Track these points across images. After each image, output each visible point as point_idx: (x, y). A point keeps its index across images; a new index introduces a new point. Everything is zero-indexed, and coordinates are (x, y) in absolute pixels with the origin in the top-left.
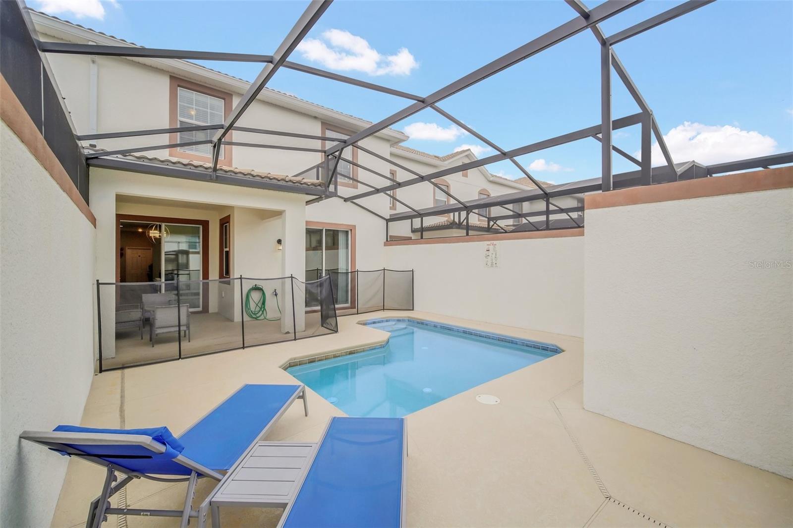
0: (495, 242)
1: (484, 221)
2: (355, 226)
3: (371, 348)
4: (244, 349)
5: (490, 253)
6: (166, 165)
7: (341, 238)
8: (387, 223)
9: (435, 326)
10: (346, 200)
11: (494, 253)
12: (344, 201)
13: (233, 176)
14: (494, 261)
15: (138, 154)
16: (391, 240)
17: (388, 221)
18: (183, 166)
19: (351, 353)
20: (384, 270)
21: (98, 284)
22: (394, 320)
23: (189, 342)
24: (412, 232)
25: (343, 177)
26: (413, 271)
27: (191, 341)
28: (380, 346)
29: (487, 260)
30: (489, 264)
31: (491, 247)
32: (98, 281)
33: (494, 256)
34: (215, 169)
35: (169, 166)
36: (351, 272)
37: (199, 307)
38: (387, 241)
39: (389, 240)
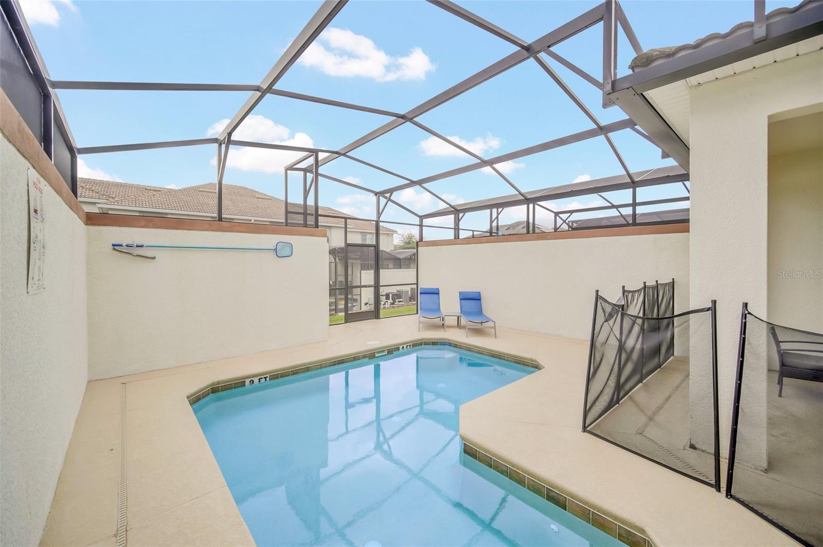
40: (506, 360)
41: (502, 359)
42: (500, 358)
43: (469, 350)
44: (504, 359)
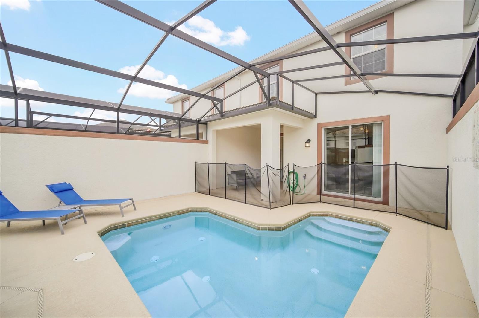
7: (376, 132)
32: (195, 162)
34: (220, 112)
40: (172, 216)
41: (169, 217)
42: (168, 217)
43: (140, 224)
44: (171, 216)
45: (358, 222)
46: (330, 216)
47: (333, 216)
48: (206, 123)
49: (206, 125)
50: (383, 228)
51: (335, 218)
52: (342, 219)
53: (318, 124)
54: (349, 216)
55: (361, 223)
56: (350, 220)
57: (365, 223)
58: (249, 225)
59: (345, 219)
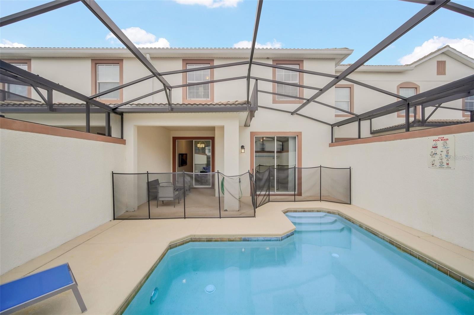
0: (446, 137)
1: (467, 116)
2: (301, 132)
3: (266, 239)
4: (185, 219)
5: (438, 151)
6: (149, 107)
7: (291, 143)
8: (332, 128)
9: (361, 226)
10: (292, 113)
11: (445, 151)
12: (291, 114)
13: (186, 107)
14: (445, 161)
15: (136, 102)
16: (336, 142)
17: (333, 126)
18: (158, 106)
19: (245, 240)
20: (321, 167)
21: (113, 174)
22: (325, 212)
23: (174, 207)
24: (370, 134)
25: (284, 97)
26: (350, 168)
27: (175, 206)
28: (277, 239)
29: (433, 158)
30: (437, 163)
31: (440, 144)
32: (112, 172)
33: (444, 153)
34: (170, 104)
35: (152, 107)
36: (298, 168)
37: (210, 185)
38: (332, 142)
39: (334, 141)
45: (309, 211)
46: (289, 212)
47: (291, 211)
48: (121, 114)
49: (120, 116)
50: (327, 212)
51: (293, 212)
52: (298, 212)
53: (251, 132)
54: (303, 208)
55: (311, 212)
56: (304, 211)
57: (314, 211)
58: (269, 239)
59: (301, 211)
